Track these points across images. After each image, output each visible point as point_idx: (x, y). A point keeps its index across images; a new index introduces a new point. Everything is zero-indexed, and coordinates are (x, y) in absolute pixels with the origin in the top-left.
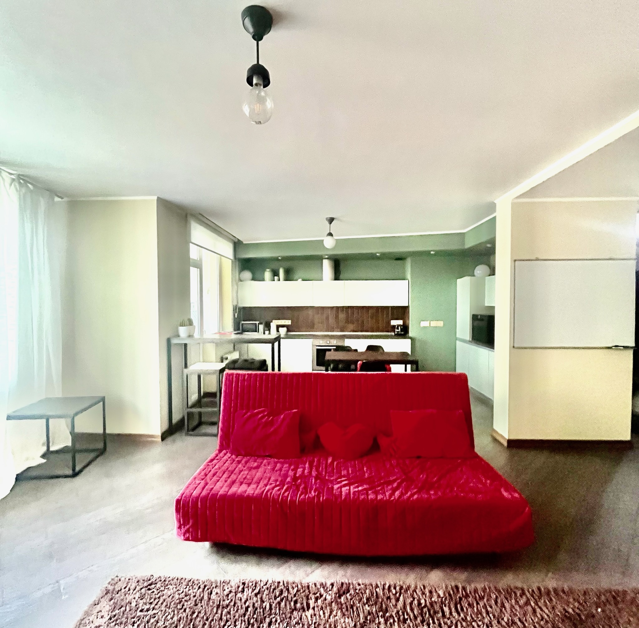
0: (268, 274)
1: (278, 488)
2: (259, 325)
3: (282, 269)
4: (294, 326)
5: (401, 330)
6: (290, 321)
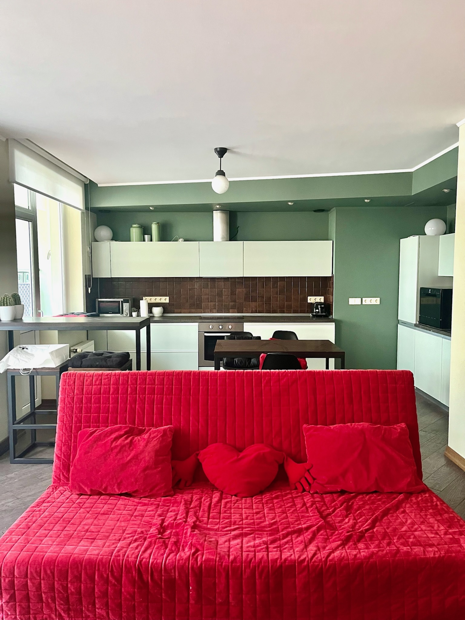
0: (135, 231)
1: (135, 544)
2: (124, 304)
3: (155, 224)
4: (173, 305)
5: (321, 310)
6: (168, 298)
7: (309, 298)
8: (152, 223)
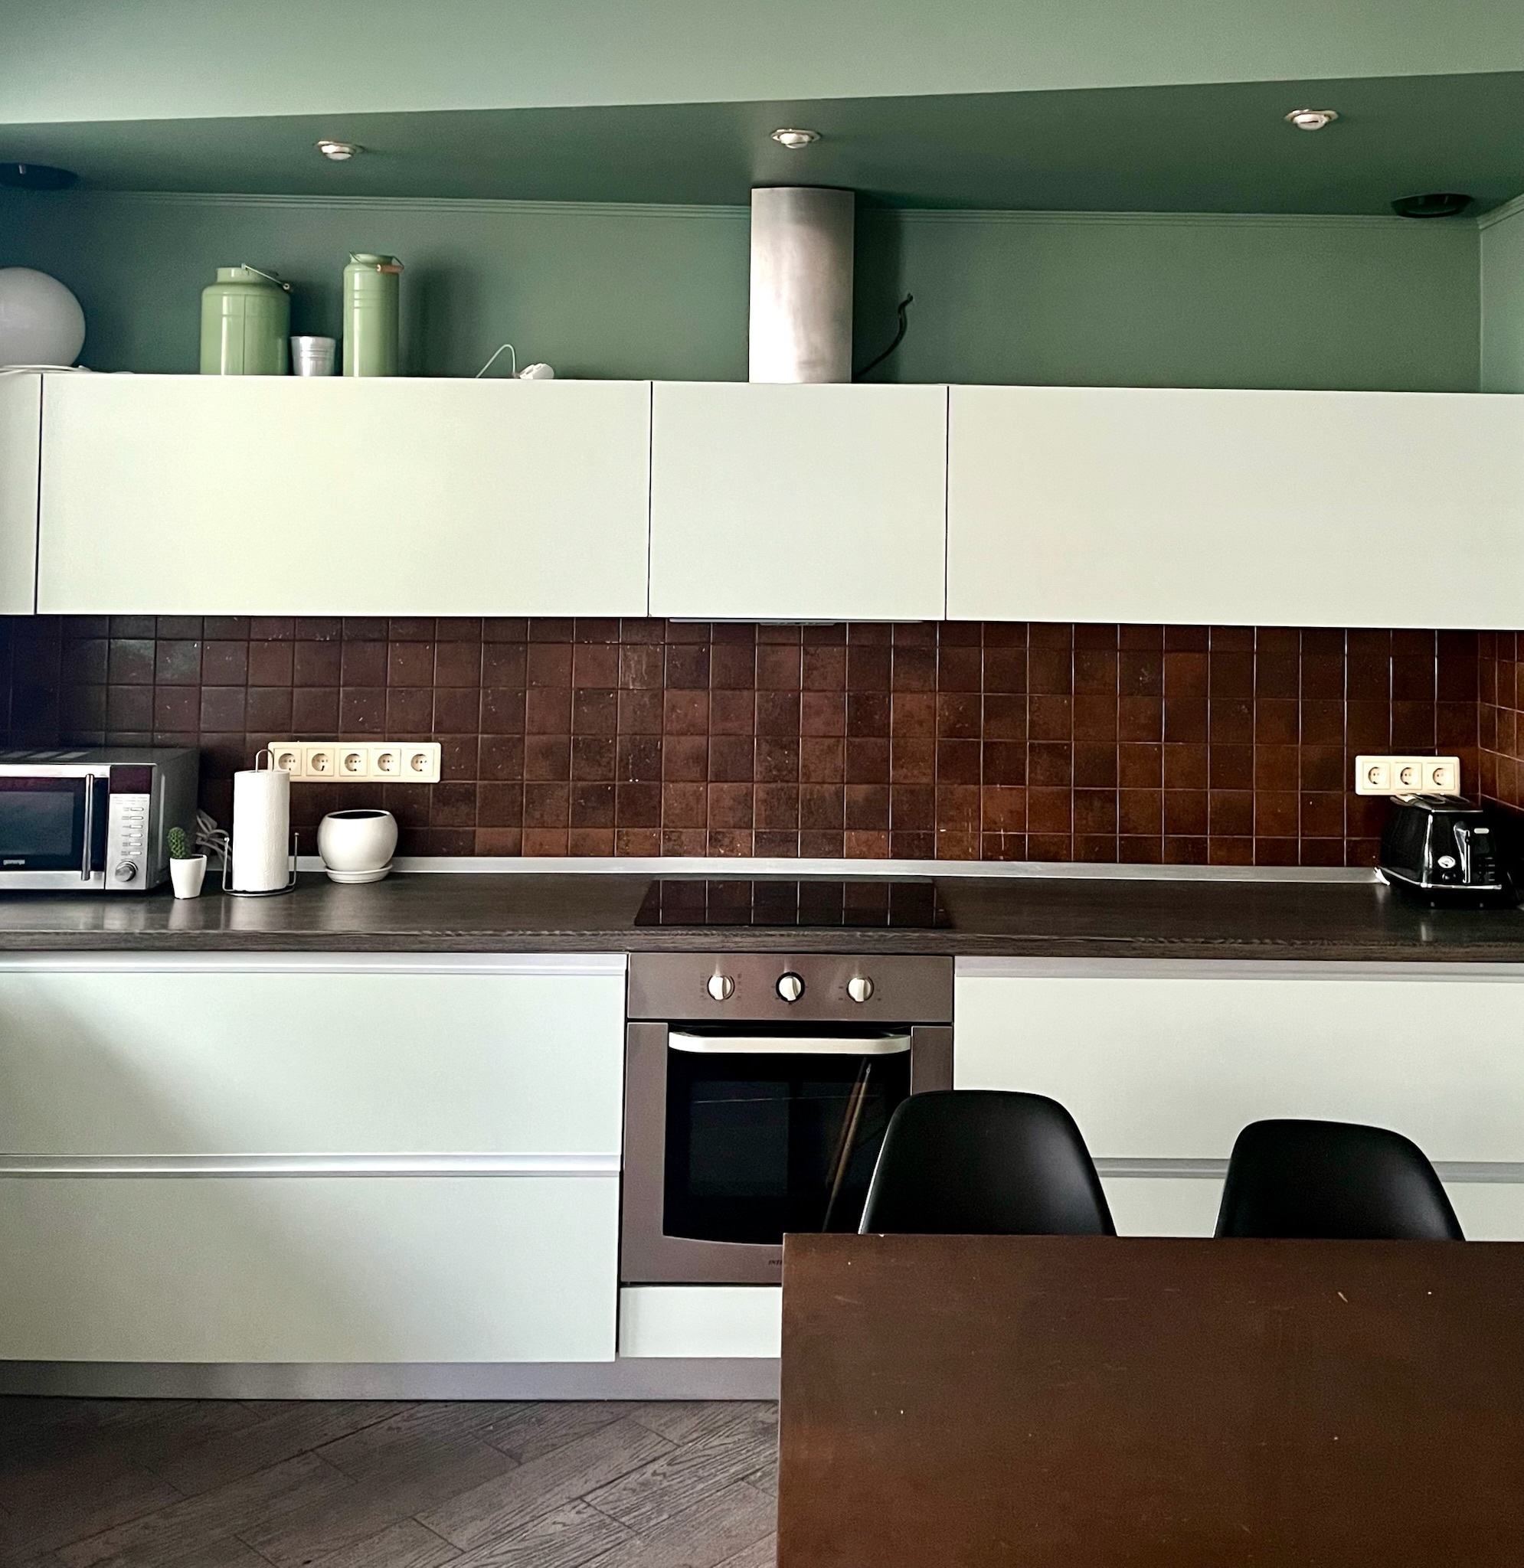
0: (230, 310)
2: (114, 799)
3: (367, 264)
4: (469, 795)
5: (1476, 861)
6: (432, 751)
7: (1363, 763)
8: (349, 262)
